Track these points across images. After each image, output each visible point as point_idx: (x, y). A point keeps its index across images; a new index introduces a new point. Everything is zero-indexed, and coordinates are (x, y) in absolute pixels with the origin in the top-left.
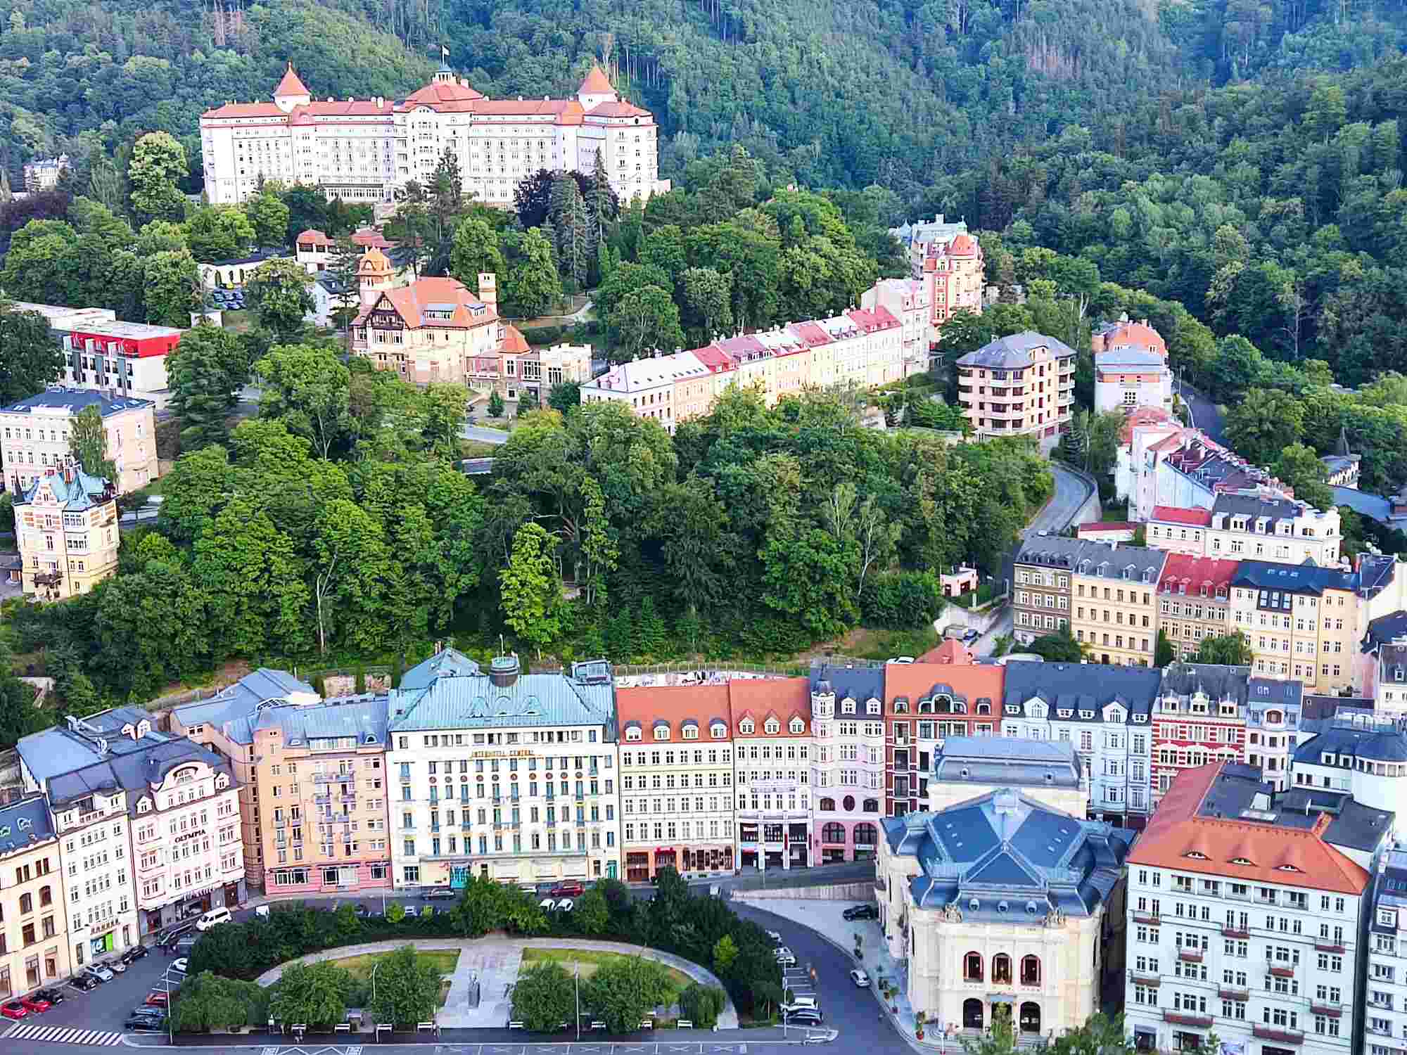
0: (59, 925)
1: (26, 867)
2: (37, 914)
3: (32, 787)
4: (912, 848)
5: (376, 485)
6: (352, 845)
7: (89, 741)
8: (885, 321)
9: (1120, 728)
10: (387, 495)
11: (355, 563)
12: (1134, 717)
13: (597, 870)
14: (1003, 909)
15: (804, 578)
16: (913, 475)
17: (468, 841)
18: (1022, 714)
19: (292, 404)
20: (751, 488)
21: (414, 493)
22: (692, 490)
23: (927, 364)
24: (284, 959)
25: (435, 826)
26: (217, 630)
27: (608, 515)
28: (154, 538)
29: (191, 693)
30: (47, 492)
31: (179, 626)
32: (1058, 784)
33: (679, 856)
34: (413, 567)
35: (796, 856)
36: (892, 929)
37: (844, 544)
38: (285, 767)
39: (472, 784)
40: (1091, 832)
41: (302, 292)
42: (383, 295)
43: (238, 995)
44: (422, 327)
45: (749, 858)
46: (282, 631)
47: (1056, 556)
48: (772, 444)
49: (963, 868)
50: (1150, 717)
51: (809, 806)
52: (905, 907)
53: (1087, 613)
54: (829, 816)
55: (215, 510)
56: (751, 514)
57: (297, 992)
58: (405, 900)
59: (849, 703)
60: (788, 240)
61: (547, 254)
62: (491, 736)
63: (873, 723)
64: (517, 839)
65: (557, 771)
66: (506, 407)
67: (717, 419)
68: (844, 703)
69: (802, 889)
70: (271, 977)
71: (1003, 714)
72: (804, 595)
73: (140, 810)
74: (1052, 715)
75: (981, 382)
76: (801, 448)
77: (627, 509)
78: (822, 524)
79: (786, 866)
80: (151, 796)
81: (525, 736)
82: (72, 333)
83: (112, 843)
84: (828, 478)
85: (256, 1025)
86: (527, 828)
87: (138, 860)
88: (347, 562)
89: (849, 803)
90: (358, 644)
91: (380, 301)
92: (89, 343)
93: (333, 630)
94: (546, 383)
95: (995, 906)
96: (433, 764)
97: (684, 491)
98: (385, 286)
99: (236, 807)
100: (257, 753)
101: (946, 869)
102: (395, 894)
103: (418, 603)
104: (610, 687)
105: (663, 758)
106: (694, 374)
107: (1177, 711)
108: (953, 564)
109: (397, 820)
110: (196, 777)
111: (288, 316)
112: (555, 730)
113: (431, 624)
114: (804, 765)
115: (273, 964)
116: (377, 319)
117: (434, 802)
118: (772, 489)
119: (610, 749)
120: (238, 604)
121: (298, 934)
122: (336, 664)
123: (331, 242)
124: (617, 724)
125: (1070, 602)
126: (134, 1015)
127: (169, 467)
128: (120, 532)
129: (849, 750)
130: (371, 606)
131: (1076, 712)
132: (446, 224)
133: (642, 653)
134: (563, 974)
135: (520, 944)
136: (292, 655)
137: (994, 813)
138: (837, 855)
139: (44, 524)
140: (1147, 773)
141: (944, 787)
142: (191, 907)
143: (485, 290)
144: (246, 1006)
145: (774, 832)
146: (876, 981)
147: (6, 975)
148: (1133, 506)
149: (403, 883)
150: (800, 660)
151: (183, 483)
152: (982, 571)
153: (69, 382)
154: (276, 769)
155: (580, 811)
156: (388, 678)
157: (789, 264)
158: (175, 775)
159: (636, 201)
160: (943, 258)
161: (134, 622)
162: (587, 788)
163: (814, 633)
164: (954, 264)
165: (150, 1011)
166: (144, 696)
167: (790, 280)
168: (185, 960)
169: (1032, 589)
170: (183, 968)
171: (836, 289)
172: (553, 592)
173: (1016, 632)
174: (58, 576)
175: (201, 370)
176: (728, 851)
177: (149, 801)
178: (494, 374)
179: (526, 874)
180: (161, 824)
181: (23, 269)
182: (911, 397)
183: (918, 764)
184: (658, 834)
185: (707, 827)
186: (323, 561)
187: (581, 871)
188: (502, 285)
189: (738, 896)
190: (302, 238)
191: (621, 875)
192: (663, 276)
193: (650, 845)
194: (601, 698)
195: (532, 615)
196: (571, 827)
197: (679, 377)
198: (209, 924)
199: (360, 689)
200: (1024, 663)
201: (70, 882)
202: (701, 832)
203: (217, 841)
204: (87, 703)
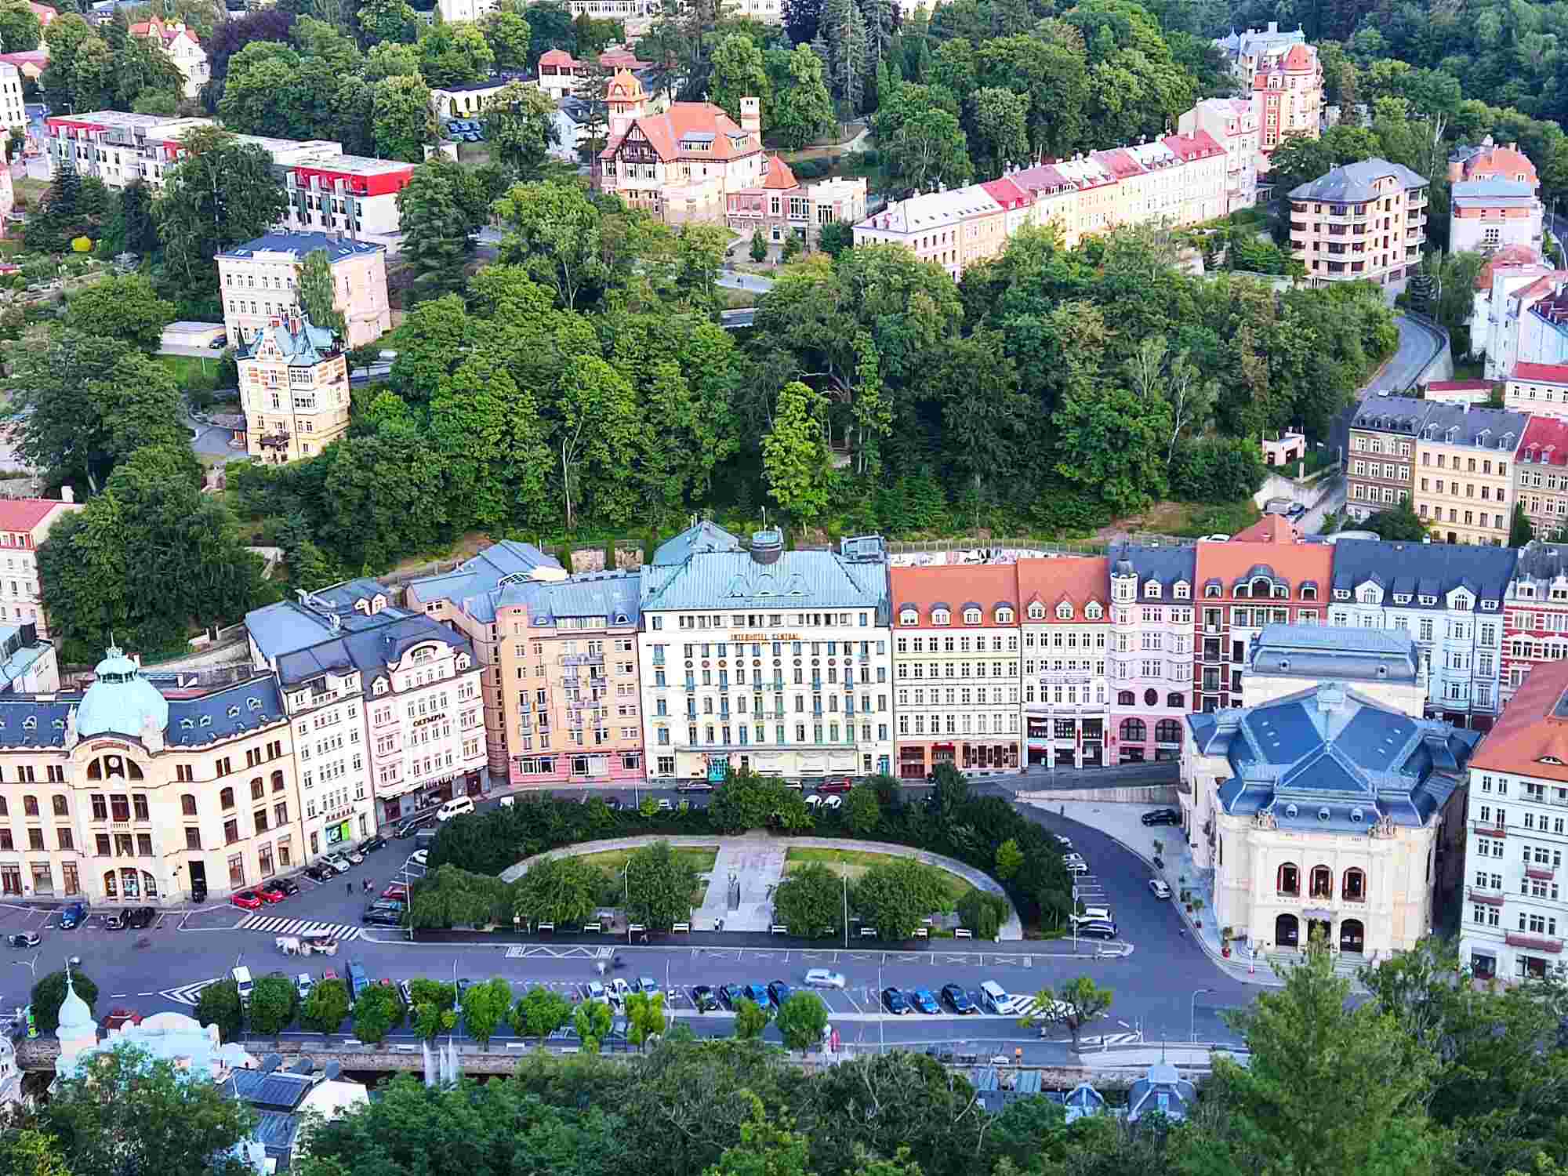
0: (292, 813)
1: (257, 750)
2: (269, 800)
3: (261, 665)
4: (1222, 748)
5: (627, 339)
6: (602, 732)
7: (320, 616)
8: (1204, 147)
9: (1466, 617)
10: (638, 350)
11: (603, 427)
12: (1483, 603)
13: (868, 764)
14: (1324, 816)
15: (1105, 445)
16: (1234, 327)
17: (726, 731)
18: (1353, 599)
19: (536, 248)
20: (1046, 342)
21: (668, 348)
22: (978, 345)
23: (1253, 199)
24: (529, 853)
25: (691, 715)
26: (455, 499)
27: (883, 374)
28: (388, 397)
29: (429, 566)
30: (271, 345)
31: (415, 493)
32: (1393, 679)
33: (959, 752)
34: (668, 431)
35: (1090, 754)
36: (1197, 836)
37: (1152, 405)
38: (529, 647)
39: (732, 669)
40: (1427, 733)
41: (545, 122)
42: (634, 124)
43: (480, 890)
44: (677, 160)
45: (1036, 755)
46: (526, 500)
47: (1399, 420)
48: (1069, 291)
49: (1279, 771)
50: (1501, 603)
51: (1106, 699)
52: (1213, 811)
53: (1432, 486)
54: (1128, 711)
55: (452, 366)
56: (1046, 372)
57: (543, 889)
58: (660, 793)
59: (1154, 587)
60: (1095, 54)
61: (817, 74)
62: (751, 617)
63: (1181, 609)
64: (780, 730)
65: (824, 658)
66: (769, 252)
67: (1008, 263)
68: (1147, 585)
69: (1096, 791)
70: (516, 872)
71: (1331, 599)
72: (1105, 465)
73: (375, 692)
74: (1388, 601)
75: (1317, 218)
76: (1105, 296)
77: (904, 367)
78: (1126, 384)
79: (1079, 764)
80: (387, 677)
81: (789, 617)
82: (296, 169)
83: (347, 725)
84: (1135, 329)
85: (501, 922)
86: (791, 719)
87: (374, 745)
88: (593, 425)
89: (1151, 697)
90: (608, 515)
91: (631, 130)
92: (314, 180)
93: (581, 499)
94: (815, 224)
95: (1313, 813)
96: (688, 648)
97: (969, 345)
98: (637, 113)
99: (477, 690)
100: (500, 632)
101: (1260, 771)
102: (648, 786)
103: (672, 471)
104: (883, 566)
105: (941, 645)
106: (983, 211)
107: (1534, 597)
108: (1278, 429)
109: (650, 707)
110: (435, 657)
111: (529, 149)
112: (822, 612)
113: (686, 494)
114: (1101, 653)
115: (518, 858)
116: (627, 151)
117: (690, 688)
118: (1069, 344)
119: (883, 634)
120: (479, 470)
121: (545, 826)
122: (583, 537)
123: (577, 64)
124: (891, 606)
125: (1412, 472)
126: (372, 908)
127: (402, 317)
128: (351, 390)
129: (1152, 638)
130: (621, 474)
131: (1415, 597)
132: (705, 42)
133: (919, 528)
134: (830, 876)
135: (783, 843)
136: (537, 526)
137: (1317, 709)
138: (1135, 755)
139: (269, 381)
140: (1496, 667)
141: (1261, 680)
142: (431, 796)
143: (747, 117)
144: (490, 903)
145: (1065, 728)
146: (1178, 894)
147: (238, 863)
148: (1490, 361)
149: (656, 775)
150: (1097, 538)
151: (417, 336)
152: (1311, 437)
153: (293, 223)
154: (520, 651)
155: (849, 700)
156: (640, 553)
157: (1096, 82)
158: (413, 654)
159: (920, 12)
160: (1275, 73)
161: (366, 488)
162: (857, 676)
163: (1115, 507)
164: (1288, 79)
165: (388, 905)
166: (379, 569)
167: (1095, 101)
168: (425, 852)
169: (1367, 458)
170: (423, 860)
171: (1147, 110)
172: (819, 460)
173: (1349, 507)
174: (285, 437)
175: (436, 210)
176: (1014, 748)
177: (385, 682)
178: (756, 213)
179: (790, 767)
180: (398, 707)
181: (242, 97)
182: (1234, 236)
183: (1231, 655)
184: (935, 728)
185: (990, 720)
186: (570, 423)
187: (851, 764)
188: (767, 110)
189: (1023, 797)
190: (545, 59)
191: (894, 770)
192: (949, 97)
193: (927, 740)
194: (873, 578)
195: (797, 485)
196: (839, 717)
197: (966, 215)
198: (450, 814)
199: (610, 564)
200: (1357, 542)
201: (303, 767)
202: (982, 725)
203: (458, 724)
204: (318, 576)
